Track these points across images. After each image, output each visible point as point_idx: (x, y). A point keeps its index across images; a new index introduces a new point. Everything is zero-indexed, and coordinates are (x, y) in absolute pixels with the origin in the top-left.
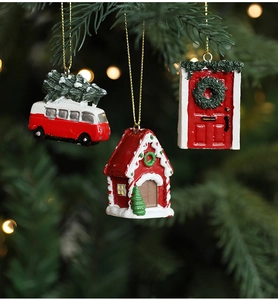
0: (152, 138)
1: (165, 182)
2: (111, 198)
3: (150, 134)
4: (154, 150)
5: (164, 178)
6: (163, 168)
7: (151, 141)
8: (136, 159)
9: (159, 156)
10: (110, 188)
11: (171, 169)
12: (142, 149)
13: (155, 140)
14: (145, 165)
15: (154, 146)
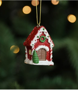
0: (44, 29)
1: (50, 50)
2: (27, 56)
3: (43, 28)
4: (45, 35)
5: (50, 48)
6: (50, 44)
7: (43, 31)
8: (36, 38)
9: (47, 38)
10: (26, 52)
11: (53, 45)
12: (39, 34)
13: (45, 31)
14: (40, 42)
15: (45, 33)
